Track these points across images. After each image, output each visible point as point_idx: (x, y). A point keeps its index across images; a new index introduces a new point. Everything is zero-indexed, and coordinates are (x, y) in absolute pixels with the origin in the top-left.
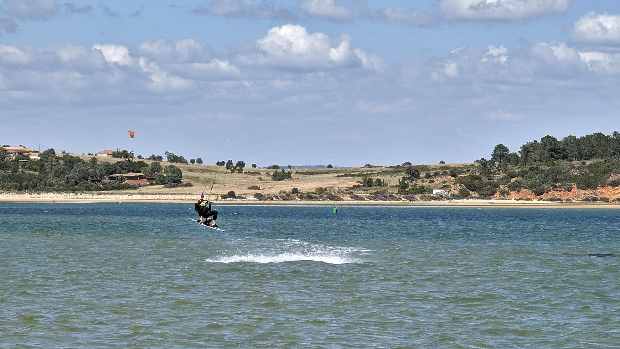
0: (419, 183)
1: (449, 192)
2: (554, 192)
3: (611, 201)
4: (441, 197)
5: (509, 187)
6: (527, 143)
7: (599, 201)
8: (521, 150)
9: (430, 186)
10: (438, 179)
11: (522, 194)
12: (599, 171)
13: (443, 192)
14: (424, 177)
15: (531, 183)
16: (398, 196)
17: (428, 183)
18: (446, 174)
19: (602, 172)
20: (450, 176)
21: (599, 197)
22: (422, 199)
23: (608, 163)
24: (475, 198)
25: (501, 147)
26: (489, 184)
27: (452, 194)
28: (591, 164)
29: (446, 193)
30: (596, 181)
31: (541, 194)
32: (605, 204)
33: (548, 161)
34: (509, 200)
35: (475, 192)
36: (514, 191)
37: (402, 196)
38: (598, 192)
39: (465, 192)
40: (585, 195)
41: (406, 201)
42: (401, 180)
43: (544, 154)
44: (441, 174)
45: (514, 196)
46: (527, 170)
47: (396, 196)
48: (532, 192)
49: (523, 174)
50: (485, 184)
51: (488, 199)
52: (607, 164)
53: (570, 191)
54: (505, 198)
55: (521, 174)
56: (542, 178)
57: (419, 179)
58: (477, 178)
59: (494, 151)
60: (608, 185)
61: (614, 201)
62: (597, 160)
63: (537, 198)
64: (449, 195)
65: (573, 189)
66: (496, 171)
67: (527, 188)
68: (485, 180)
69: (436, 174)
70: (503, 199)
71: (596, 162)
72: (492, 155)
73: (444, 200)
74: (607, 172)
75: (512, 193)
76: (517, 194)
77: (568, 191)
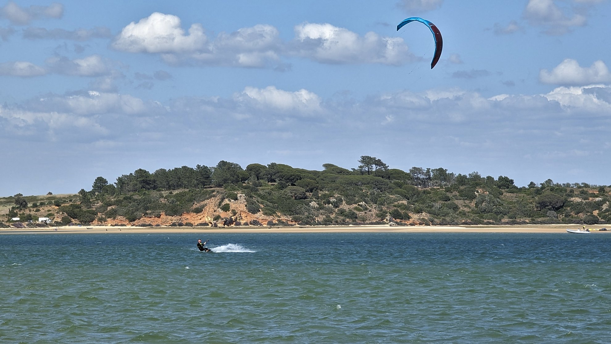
0: (27, 212)
1: (53, 219)
2: (145, 218)
3: (195, 226)
4: (46, 225)
5: (106, 214)
6: (123, 175)
7: (185, 226)
8: (117, 182)
9: (36, 214)
10: (43, 208)
11: (117, 221)
12: (185, 200)
13: (47, 220)
14: (31, 207)
15: (125, 210)
16: (7, 224)
17: (35, 211)
18: (50, 204)
19: (187, 201)
20: (54, 205)
21: (184, 222)
22: (28, 226)
23: (192, 192)
24: (76, 224)
25: (101, 180)
26: (88, 212)
27: (55, 221)
28: (177, 194)
29: (50, 221)
30: (181, 209)
31: (134, 220)
32: (190, 229)
33: (140, 191)
34: (106, 226)
35: (76, 219)
36: (111, 218)
37: (10, 224)
38: (183, 218)
39: (67, 220)
40: (172, 220)
41: (14, 228)
42: (11, 210)
43: (136, 185)
44: (46, 203)
45: (110, 222)
46: (122, 199)
47: (6, 224)
48: (126, 219)
49: (118, 203)
50: (85, 212)
51: (87, 225)
52: (191, 194)
53: (159, 217)
54: (102, 224)
55: (116, 203)
56: (135, 206)
57: (26, 208)
58: (78, 207)
59: (94, 182)
60: (192, 212)
61: (197, 225)
62: (183, 190)
63: (130, 224)
64: (53, 222)
65: (162, 216)
66: (94, 200)
67: (122, 216)
68: (84, 209)
69: (42, 204)
70: (100, 225)
71: (181, 192)
72: (93, 186)
73: (48, 227)
74: (191, 200)
75: (108, 219)
76: (113, 220)
77: (158, 217)
